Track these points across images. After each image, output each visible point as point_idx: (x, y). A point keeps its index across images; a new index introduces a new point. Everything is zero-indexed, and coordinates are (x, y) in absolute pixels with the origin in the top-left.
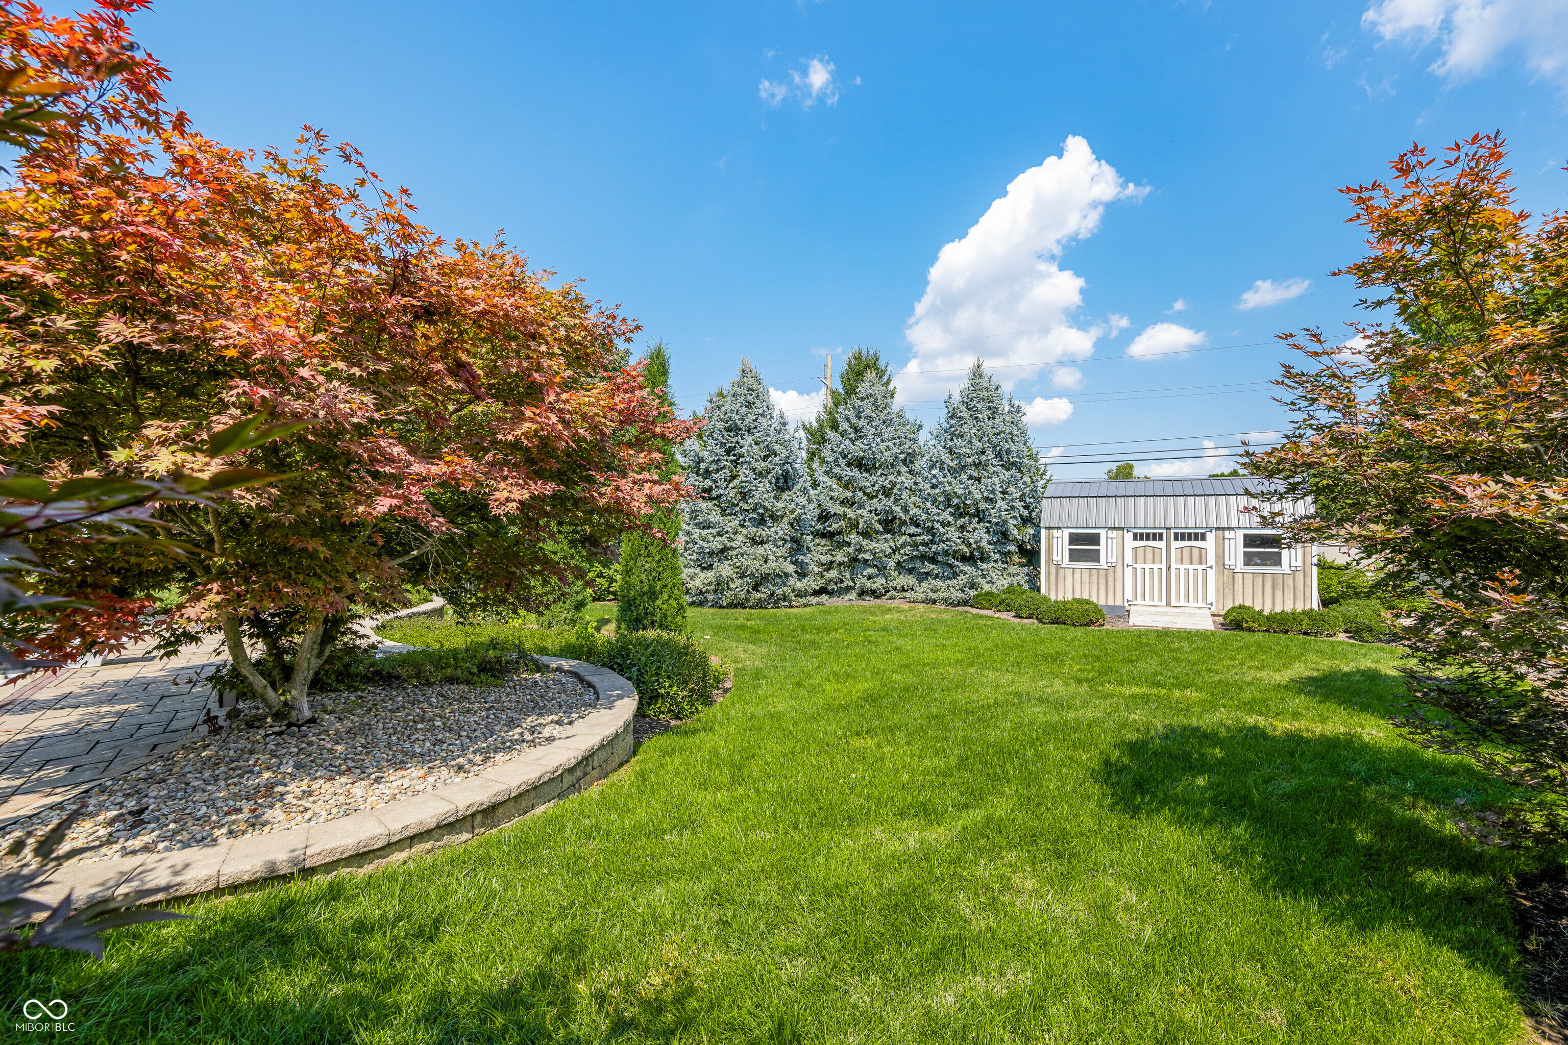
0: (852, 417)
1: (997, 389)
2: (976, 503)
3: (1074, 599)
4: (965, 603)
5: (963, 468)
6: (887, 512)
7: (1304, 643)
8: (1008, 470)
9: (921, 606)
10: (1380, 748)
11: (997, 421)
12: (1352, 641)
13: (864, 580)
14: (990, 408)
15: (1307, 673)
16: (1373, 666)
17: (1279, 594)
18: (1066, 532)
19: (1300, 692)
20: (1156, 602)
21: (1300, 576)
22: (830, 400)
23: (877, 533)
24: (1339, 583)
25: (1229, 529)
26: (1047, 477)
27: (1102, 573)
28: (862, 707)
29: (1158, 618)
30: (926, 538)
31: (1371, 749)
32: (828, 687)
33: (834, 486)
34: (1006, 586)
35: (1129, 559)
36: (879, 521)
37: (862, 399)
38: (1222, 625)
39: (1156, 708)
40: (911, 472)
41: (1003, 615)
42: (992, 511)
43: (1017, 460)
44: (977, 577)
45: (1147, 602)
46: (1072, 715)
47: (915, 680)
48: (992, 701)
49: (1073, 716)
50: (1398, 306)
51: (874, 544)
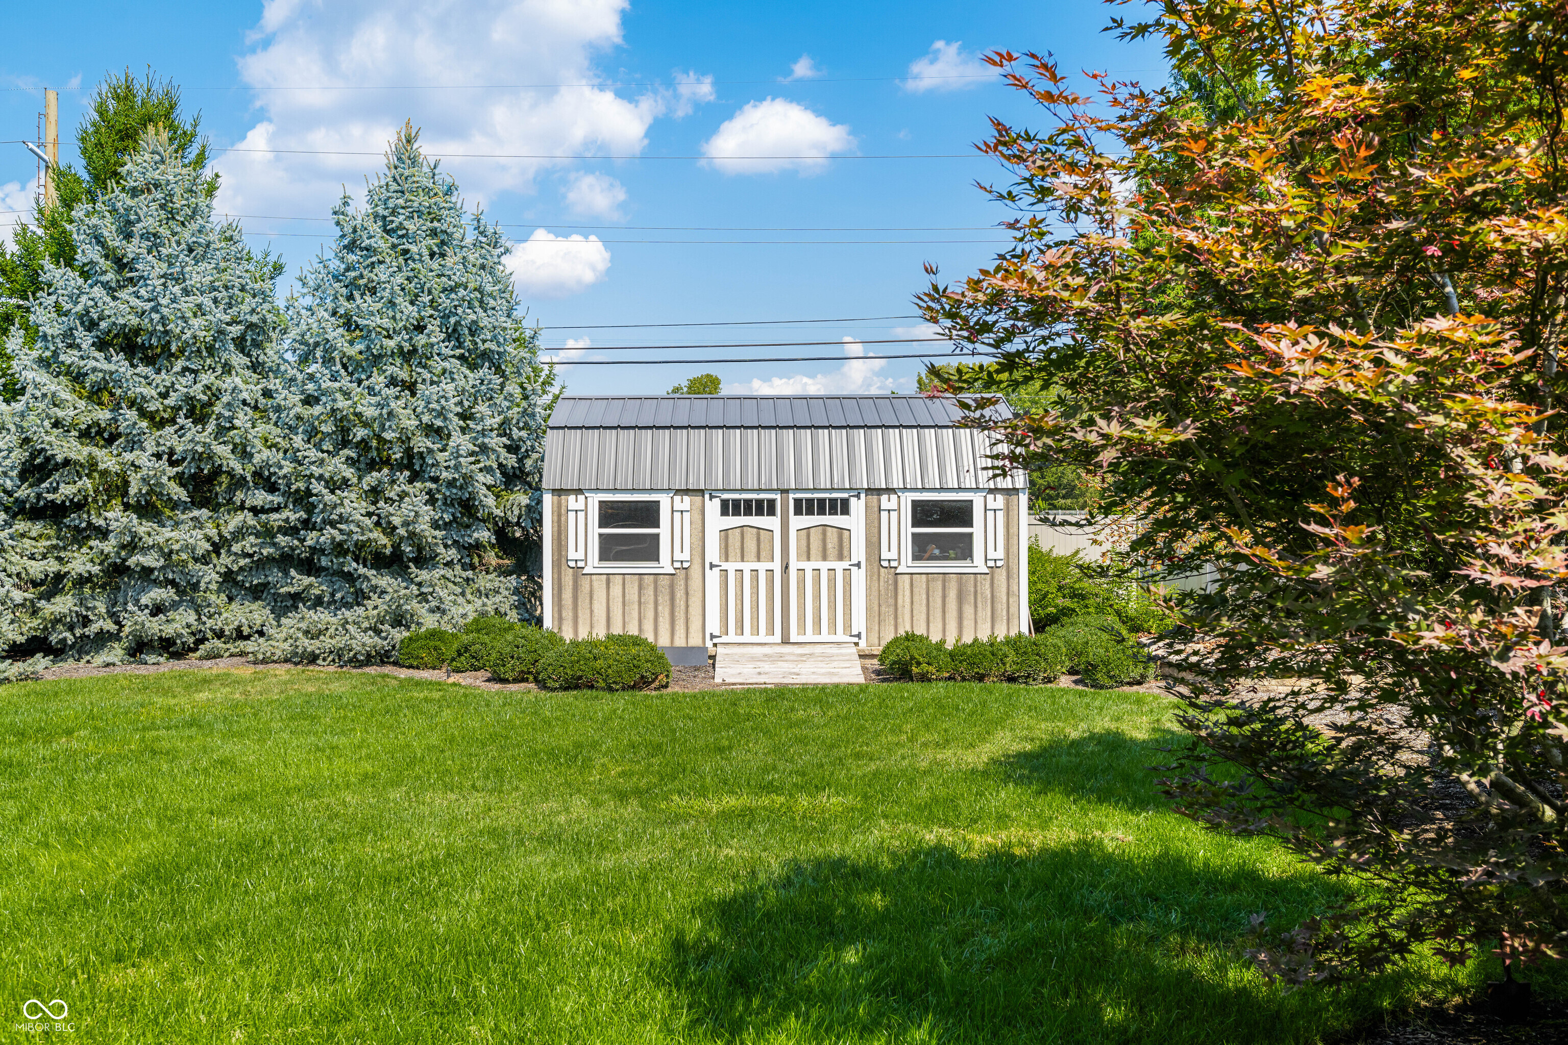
0: (109, 230)
1: (449, 192)
2: (405, 439)
3: (609, 637)
4: (383, 658)
5: (376, 360)
6: (198, 458)
7: (1010, 696)
8: (473, 367)
9: (281, 670)
10: (1130, 860)
11: (450, 261)
12: (1080, 687)
13: (143, 617)
14: (434, 233)
15: (1016, 747)
16: (1113, 726)
17: (968, 610)
18: (595, 500)
19: (1008, 778)
20: (762, 637)
21: (1001, 576)
22: (53, 193)
23: (175, 505)
24: (1060, 588)
25: (889, 491)
26: (555, 390)
27: (664, 582)
28: (131, 897)
29: (766, 667)
30: (293, 516)
31: (1116, 864)
32: (43, 862)
33: (65, 395)
34: (471, 616)
35: (713, 553)
36: (180, 479)
37: (134, 192)
38: (878, 673)
39: (770, 831)
40: (255, 367)
41: (465, 679)
42: (441, 457)
43: (494, 347)
44: (408, 598)
45: (747, 637)
46: (608, 862)
47: (267, 826)
48: (442, 853)
49: (610, 864)
50: (1168, 40)
51: (167, 533)
